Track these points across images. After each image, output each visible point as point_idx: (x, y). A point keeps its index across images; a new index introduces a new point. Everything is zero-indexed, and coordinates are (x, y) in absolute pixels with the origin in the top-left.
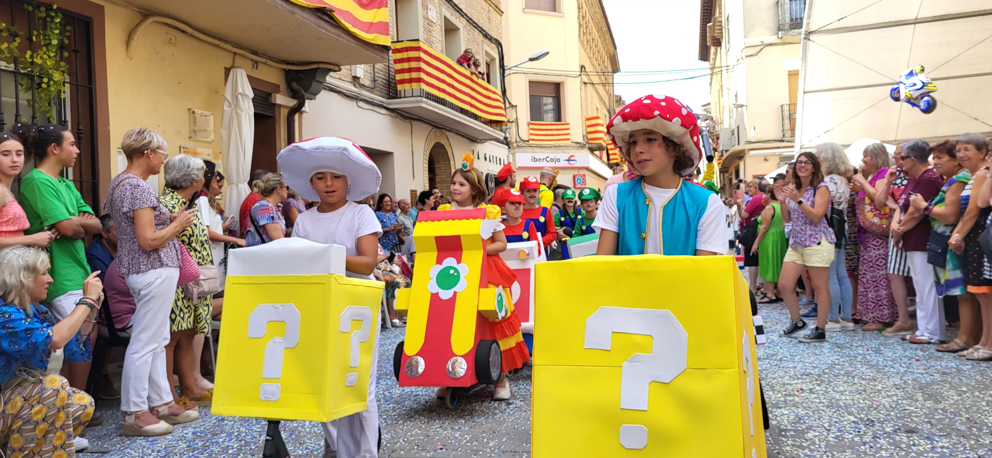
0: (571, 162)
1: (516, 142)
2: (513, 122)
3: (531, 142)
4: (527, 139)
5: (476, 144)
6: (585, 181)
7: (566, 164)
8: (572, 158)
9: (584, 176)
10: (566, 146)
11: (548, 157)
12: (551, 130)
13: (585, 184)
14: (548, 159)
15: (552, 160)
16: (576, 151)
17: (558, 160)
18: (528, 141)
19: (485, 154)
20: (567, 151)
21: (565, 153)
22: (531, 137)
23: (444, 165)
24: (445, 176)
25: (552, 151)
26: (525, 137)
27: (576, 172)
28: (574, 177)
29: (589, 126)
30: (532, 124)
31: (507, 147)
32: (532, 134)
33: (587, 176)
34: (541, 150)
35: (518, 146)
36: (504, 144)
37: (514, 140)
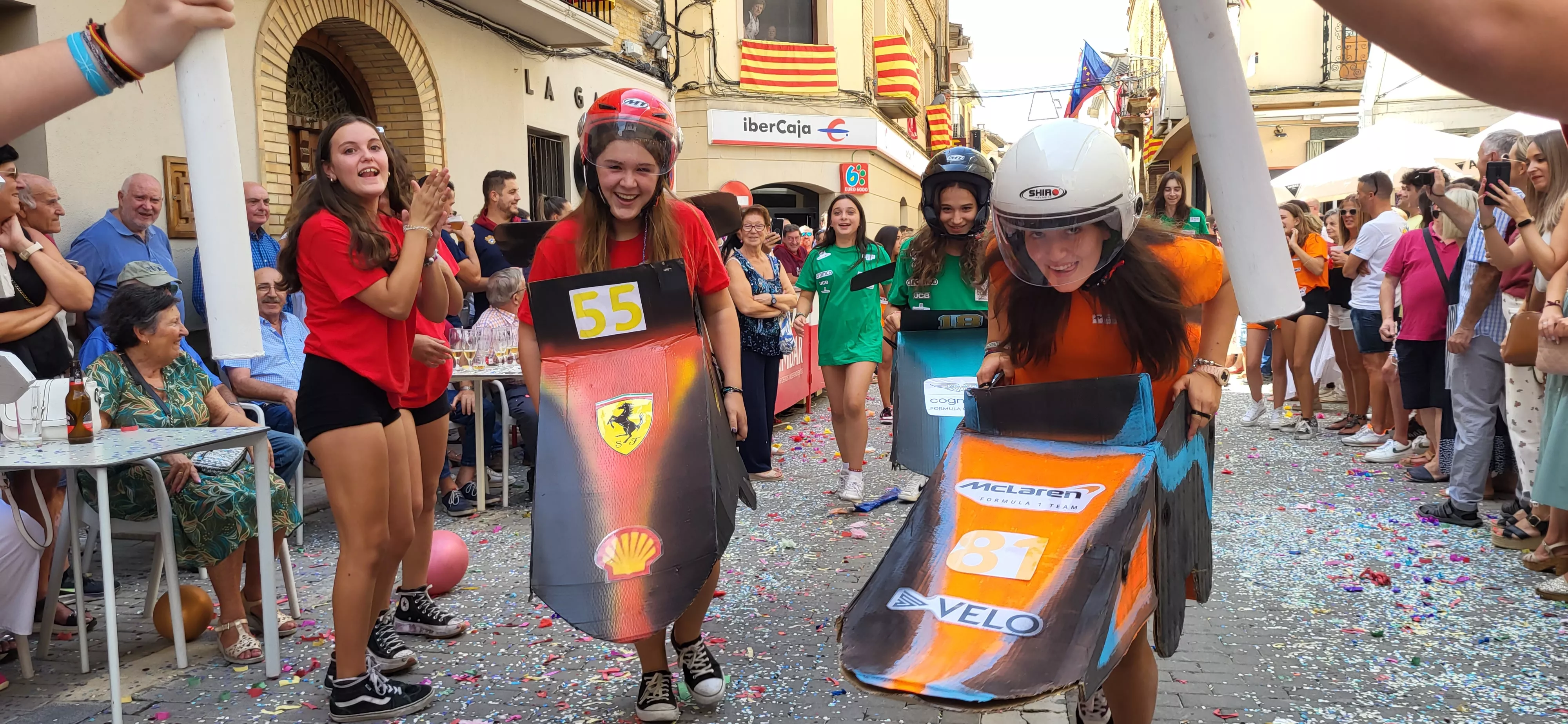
0: (834, 135)
1: (710, 84)
2: (701, 36)
3: (744, 86)
4: (736, 79)
5: (542, 58)
6: (866, 178)
7: (824, 139)
8: (838, 127)
9: (865, 166)
10: (825, 99)
11: (784, 122)
12: (794, 60)
13: (866, 186)
14: (783, 127)
15: (791, 129)
16: (848, 111)
17: (807, 129)
18: (738, 83)
19: (578, 90)
20: (827, 110)
21: (822, 114)
22: (745, 75)
23: (400, 101)
24: (405, 134)
25: (792, 108)
26: (731, 72)
27: (846, 158)
28: (842, 168)
29: (880, 59)
30: (746, 44)
31: (663, 83)
32: (745, 68)
33: (870, 168)
34: (769, 105)
35: (714, 94)
36: (652, 75)
37: (706, 81)
